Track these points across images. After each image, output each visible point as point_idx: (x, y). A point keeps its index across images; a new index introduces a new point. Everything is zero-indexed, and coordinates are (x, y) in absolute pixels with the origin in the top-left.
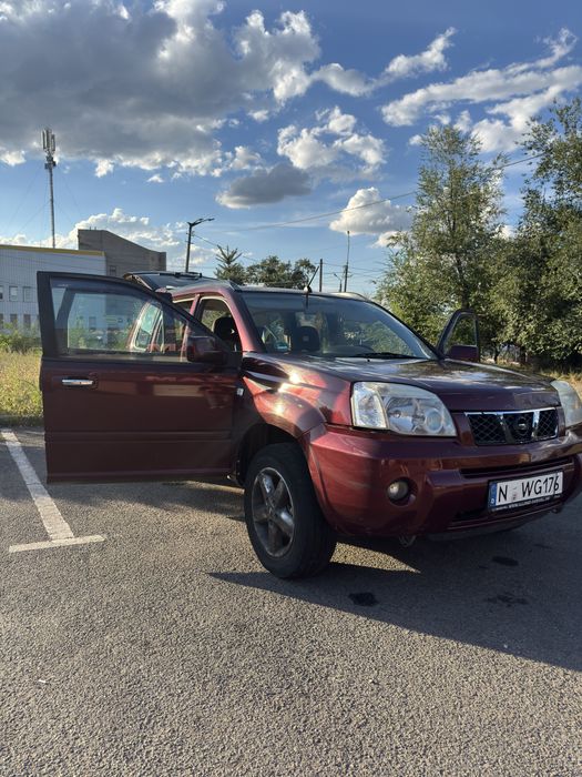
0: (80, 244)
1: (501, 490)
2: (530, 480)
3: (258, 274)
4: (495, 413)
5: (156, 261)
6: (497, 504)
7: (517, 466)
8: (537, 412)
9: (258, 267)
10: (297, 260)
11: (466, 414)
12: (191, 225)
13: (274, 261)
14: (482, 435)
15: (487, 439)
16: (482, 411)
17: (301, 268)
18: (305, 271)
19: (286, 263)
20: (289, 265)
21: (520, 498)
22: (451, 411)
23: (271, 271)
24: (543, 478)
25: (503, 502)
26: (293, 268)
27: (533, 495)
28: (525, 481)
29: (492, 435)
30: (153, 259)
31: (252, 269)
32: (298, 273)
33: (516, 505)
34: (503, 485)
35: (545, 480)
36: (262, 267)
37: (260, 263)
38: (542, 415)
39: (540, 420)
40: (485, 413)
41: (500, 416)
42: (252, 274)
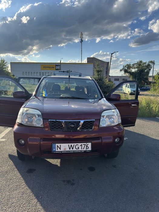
0: (88, 61)
1: (58, 146)
2: (73, 144)
3: (135, 66)
4: (61, 121)
5: (106, 65)
6: (56, 150)
7: (71, 139)
8: (82, 122)
9: (136, 64)
10: (149, 61)
11: (49, 120)
12: (112, 54)
13: (141, 62)
14: (55, 127)
15: (57, 129)
16: (56, 120)
17: (150, 64)
18: (151, 64)
20: (146, 63)
21: (68, 149)
22: (43, 119)
23: (140, 65)
24: (80, 144)
25: (59, 150)
26: (147, 63)
27: (74, 149)
28: (70, 144)
29: (59, 128)
30: (106, 64)
31: (133, 65)
32: (149, 65)
33: (66, 152)
34: (59, 145)
35: (82, 145)
36: (137, 64)
37: (136, 63)
38: (84, 122)
39: (83, 124)
40: (57, 120)
41: (63, 122)
42: (133, 66)
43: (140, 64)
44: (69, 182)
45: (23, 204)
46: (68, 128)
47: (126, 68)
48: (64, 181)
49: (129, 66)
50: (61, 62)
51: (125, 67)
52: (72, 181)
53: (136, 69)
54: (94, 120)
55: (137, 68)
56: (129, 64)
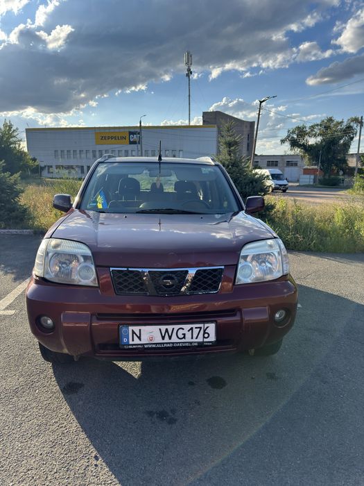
0: (204, 121)
1: (133, 332)
2: (170, 328)
3: (317, 130)
4: (140, 270)
5: (248, 129)
6: (131, 342)
7: (166, 315)
8: (192, 272)
9: (317, 125)
11: (111, 269)
12: (261, 102)
13: (330, 120)
14: (126, 286)
15: (132, 289)
16: (128, 268)
17: (352, 124)
18: (355, 126)
19: (340, 120)
20: (342, 122)
21: (158, 339)
22: (96, 266)
23: (327, 128)
24: (187, 327)
25: (137, 341)
26: (345, 124)
27: (174, 339)
28: (163, 328)
29: (136, 287)
30: (246, 127)
31: (312, 127)
32: (349, 127)
33: (154, 346)
34: (136, 329)
35: (192, 329)
36: (321, 125)
37: (319, 122)
38: (198, 273)
39: (195, 278)
40: (130, 269)
41: (144, 272)
42: (312, 131)
43: (327, 125)
44: (162, 415)
45: (53, 473)
46: (158, 288)
47: (295, 136)
48: (150, 414)
49: (301, 132)
50: (142, 125)
51: (293, 132)
52: (170, 414)
53: (319, 139)
54: (223, 267)
55: (320, 135)
56: (301, 125)
